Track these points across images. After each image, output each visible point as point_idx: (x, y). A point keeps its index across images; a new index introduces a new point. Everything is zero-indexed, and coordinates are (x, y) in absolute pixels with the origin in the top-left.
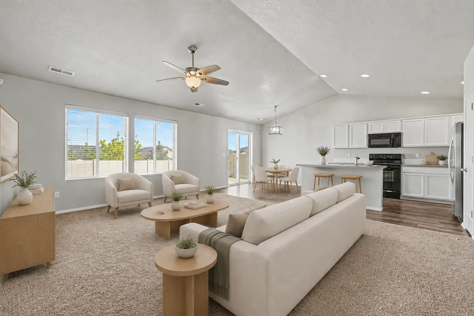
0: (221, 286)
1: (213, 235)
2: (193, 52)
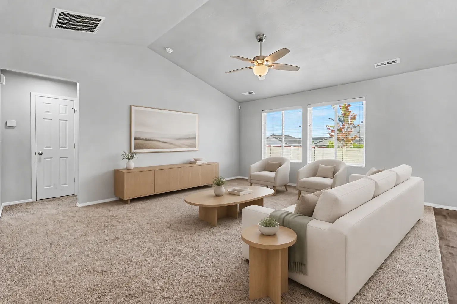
0: (298, 263)
1: (285, 215)
2: (261, 40)
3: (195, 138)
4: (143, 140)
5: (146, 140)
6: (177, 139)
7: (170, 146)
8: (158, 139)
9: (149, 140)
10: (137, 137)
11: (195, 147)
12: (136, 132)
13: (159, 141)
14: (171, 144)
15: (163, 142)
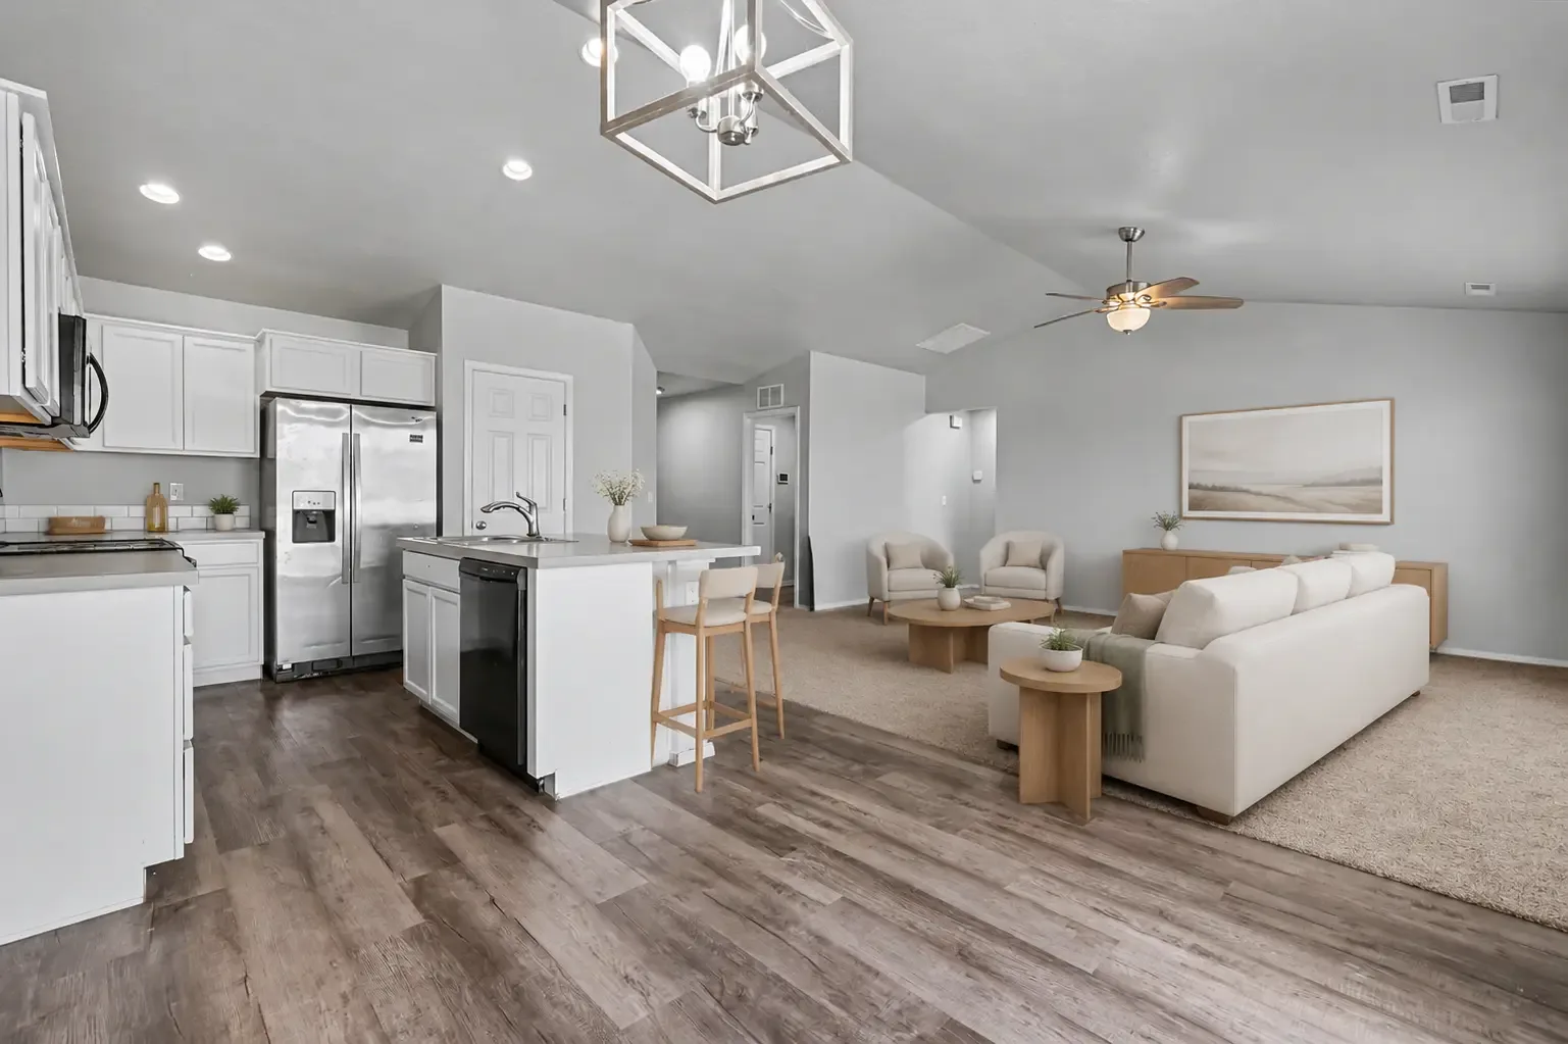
2: (1130, 240)
3: (1379, 482)
4: (1206, 488)
5: (1214, 489)
6: (1306, 486)
7: (1281, 504)
8: (1245, 487)
9: (1222, 489)
10: (1195, 482)
11: (1380, 511)
12: (1192, 471)
13: (1247, 491)
14: (1286, 499)
15: (1258, 494)
